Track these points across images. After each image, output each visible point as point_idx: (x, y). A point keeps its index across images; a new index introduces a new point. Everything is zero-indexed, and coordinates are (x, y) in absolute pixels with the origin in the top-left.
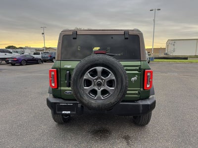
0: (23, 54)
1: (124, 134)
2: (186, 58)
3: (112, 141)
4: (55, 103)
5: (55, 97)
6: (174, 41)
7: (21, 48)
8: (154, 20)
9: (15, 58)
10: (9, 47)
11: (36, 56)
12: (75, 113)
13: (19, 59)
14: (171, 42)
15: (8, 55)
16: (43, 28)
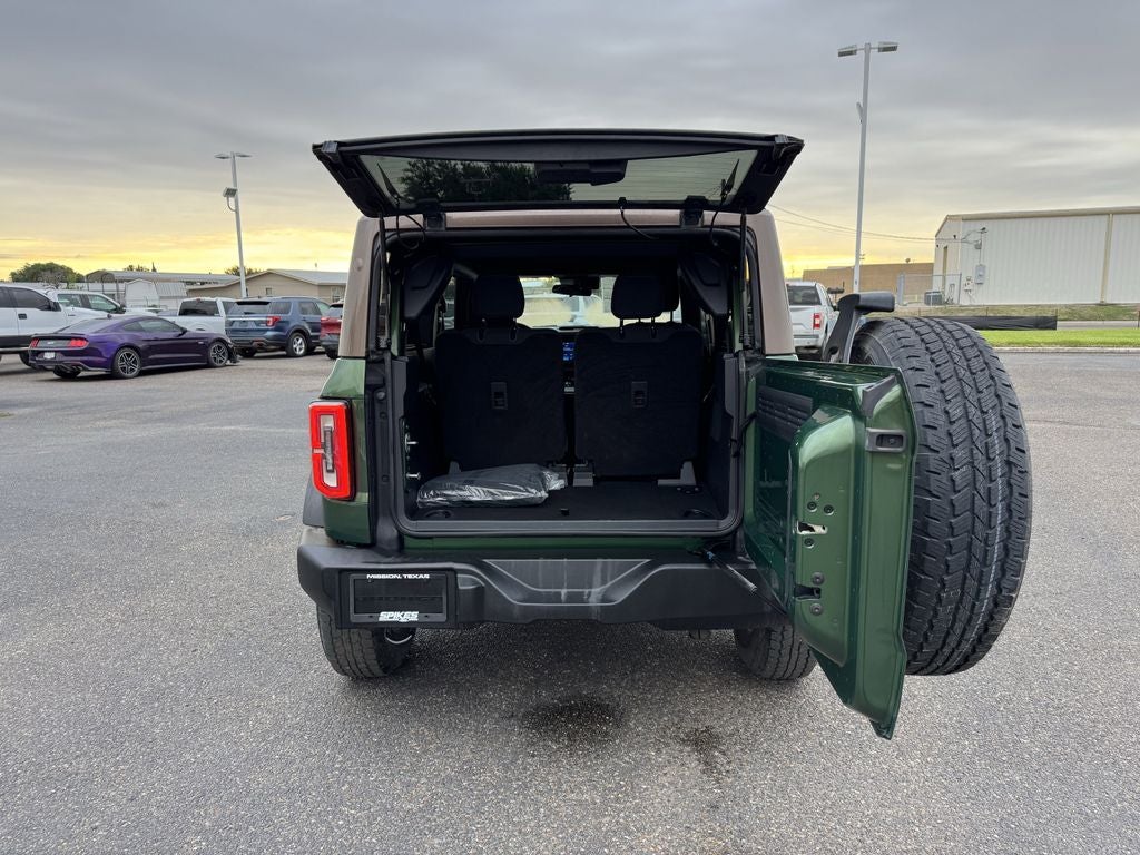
0: (119, 310)
1: (688, 726)
2: (1046, 323)
3: (626, 759)
4: (341, 571)
5: (338, 540)
6: (980, 225)
7: (103, 277)
8: (863, 110)
9: (81, 338)
10: (33, 273)
11: (193, 324)
12: (441, 617)
13: (101, 342)
14: (961, 230)
15: (36, 323)
16: (231, 159)
